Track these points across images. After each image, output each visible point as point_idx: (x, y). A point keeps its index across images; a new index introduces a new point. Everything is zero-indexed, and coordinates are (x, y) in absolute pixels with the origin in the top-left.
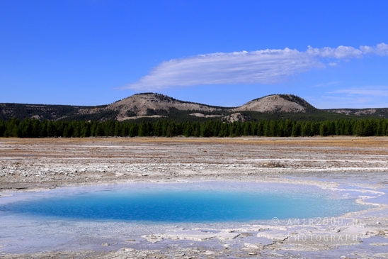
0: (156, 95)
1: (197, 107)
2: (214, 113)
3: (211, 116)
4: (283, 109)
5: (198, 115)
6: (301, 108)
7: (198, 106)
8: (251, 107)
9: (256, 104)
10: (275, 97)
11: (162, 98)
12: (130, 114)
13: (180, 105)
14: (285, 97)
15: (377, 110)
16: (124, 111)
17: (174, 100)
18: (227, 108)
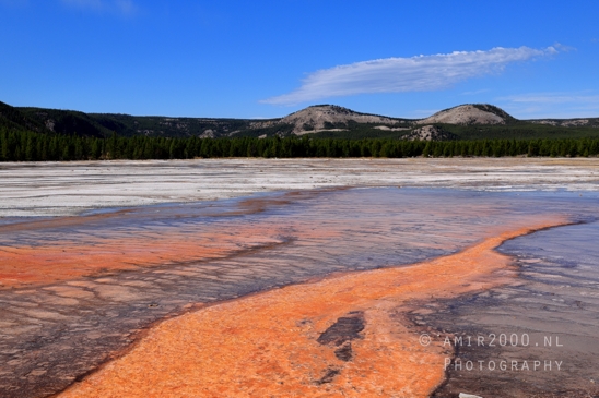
0: (333, 107)
1: (377, 120)
2: (395, 126)
3: (398, 129)
4: (478, 121)
5: (382, 128)
6: (499, 119)
7: (378, 118)
8: (440, 119)
9: (445, 115)
10: (468, 107)
11: (339, 110)
12: (307, 127)
13: (359, 117)
14: (480, 107)
15: (591, 120)
16: (300, 124)
17: (352, 112)
18: (411, 120)
